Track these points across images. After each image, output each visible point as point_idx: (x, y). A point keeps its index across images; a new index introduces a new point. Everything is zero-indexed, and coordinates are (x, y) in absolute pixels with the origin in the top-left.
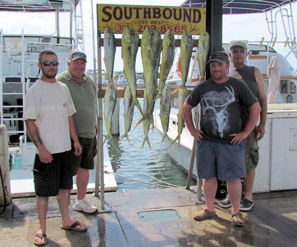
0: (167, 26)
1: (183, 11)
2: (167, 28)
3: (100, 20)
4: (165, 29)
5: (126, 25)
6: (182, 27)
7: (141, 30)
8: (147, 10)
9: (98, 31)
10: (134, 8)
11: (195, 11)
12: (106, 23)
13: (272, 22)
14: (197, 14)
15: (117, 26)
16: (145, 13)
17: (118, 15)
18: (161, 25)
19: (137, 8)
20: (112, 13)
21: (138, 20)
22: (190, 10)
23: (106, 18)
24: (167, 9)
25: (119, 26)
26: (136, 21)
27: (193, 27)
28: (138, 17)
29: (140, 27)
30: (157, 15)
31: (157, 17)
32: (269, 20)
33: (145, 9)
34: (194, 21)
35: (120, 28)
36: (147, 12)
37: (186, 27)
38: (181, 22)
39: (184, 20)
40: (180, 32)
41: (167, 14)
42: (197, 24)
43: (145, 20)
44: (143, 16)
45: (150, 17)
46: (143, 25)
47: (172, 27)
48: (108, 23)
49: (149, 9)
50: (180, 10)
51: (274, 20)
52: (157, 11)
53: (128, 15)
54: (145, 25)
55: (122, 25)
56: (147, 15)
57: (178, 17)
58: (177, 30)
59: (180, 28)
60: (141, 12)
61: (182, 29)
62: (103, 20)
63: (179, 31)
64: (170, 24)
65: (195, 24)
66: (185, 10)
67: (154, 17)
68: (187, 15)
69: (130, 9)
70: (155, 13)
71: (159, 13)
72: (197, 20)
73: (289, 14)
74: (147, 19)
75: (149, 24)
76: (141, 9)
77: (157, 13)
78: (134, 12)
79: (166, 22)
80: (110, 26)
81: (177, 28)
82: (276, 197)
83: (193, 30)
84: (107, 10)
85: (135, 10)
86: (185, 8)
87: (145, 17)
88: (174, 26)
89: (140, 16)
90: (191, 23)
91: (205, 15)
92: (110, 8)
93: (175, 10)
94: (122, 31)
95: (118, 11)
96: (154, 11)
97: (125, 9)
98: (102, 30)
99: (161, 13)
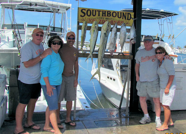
0: (114, 21)
1: (122, 14)
2: (114, 22)
3: (79, 16)
4: (113, 22)
5: (93, 19)
7: (101, 22)
8: (104, 12)
9: (78, 21)
10: (97, 11)
11: (128, 14)
12: (82, 17)
13: (161, 25)
14: (129, 15)
15: (88, 19)
16: (103, 13)
17: (89, 14)
18: (111, 20)
19: (99, 11)
20: (86, 13)
21: (99, 17)
22: (126, 13)
23: (83, 15)
24: (114, 12)
27: (127, 22)
28: (99, 15)
29: (100, 20)
30: (109, 15)
32: (160, 24)
33: (103, 11)
34: (128, 19)
35: (90, 20)
37: (123, 22)
38: (121, 19)
39: (123, 18)
40: (120, 25)
41: (114, 14)
42: (129, 21)
43: (103, 17)
44: (102, 15)
45: (105, 16)
46: (102, 20)
48: (83, 17)
49: (105, 12)
50: (121, 13)
51: (162, 24)
52: (109, 13)
53: (94, 14)
54: (103, 19)
55: (90, 19)
56: (104, 14)
57: (120, 16)
58: (119, 23)
59: (121, 22)
60: (101, 13)
62: (81, 16)
64: (115, 20)
65: (128, 21)
66: (123, 13)
67: (108, 16)
68: (124, 16)
69: (95, 11)
71: (110, 14)
72: (129, 19)
73: (171, 22)
74: (104, 17)
75: (105, 19)
76: (101, 11)
77: (109, 14)
78: (97, 13)
79: (114, 19)
80: (84, 19)
83: (127, 24)
84: (84, 11)
85: (98, 12)
86: (124, 12)
87: (103, 16)
88: (117, 21)
90: (126, 20)
91: (133, 16)
92: (85, 10)
93: (118, 13)
94: (90, 22)
95: (89, 12)
96: (108, 13)
97: (93, 11)
98: (80, 21)
99: (111, 14)
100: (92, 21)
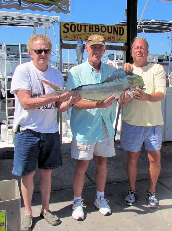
3: (62, 32)
5: (78, 35)
6: (112, 38)
8: (91, 27)
9: (60, 39)
10: (83, 25)
11: (120, 28)
12: (65, 34)
14: (122, 30)
15: (72, 36)
16: (90, 28)
17: (73, 29)
20: (69, 28)
21: (85, 32)
22: (117, 27)
23: (66, 30)
24: (103, 26)
25: (74, 36)
26: (84, 33)
27: (119, 38)
28: (85, 30)
29: (86, 37)
31: (97, 31)
33: (90, 26)
34: (120, 34)
35: (74, 37)
36: (91, 28)
37: (115, 38)
38: (112, 35)
39: (114, 34)
41: (104, 29)
42: (122, 36)
43: (90, 32)
45: (93, 31)
46: (88, 36)
47: (106, 37)
48: (67, 34)
49: (92, 26)
50: (111, 27)
53: (79, 30)
56: (91, 29)
57: (110, 31)
58: (109, 40)
59: (111, 38)
60: (87, 28)
61: (112, 39)
62: (64, 32)
63: (111, 40)
66: (114, 28)
68: (116, 31)
69: (81, 25)
70: (96, 28)
71: (98, 28)
72: (121, 34)
76: (87, 26)
78: (83, 27)
79: (103, 34)
80: (68, 36)
81: (109, 38)
82: (168, 145)
83: (119, 40)
84: (67, 26)
85: (84, 26)
86: (115, 26)
87: (90, 31)
89: (87, 30)
90: (118, 35)
91: (127, 30)
92: (68, 24)
93: (108, 27)
94: (75, 39)
95: (73, 26)
96: (95, 27)
97: (78, 25)
98: (63, 38)
99: (100, 29)
100: (77, 38)
